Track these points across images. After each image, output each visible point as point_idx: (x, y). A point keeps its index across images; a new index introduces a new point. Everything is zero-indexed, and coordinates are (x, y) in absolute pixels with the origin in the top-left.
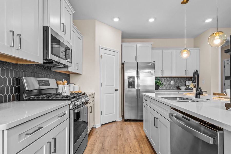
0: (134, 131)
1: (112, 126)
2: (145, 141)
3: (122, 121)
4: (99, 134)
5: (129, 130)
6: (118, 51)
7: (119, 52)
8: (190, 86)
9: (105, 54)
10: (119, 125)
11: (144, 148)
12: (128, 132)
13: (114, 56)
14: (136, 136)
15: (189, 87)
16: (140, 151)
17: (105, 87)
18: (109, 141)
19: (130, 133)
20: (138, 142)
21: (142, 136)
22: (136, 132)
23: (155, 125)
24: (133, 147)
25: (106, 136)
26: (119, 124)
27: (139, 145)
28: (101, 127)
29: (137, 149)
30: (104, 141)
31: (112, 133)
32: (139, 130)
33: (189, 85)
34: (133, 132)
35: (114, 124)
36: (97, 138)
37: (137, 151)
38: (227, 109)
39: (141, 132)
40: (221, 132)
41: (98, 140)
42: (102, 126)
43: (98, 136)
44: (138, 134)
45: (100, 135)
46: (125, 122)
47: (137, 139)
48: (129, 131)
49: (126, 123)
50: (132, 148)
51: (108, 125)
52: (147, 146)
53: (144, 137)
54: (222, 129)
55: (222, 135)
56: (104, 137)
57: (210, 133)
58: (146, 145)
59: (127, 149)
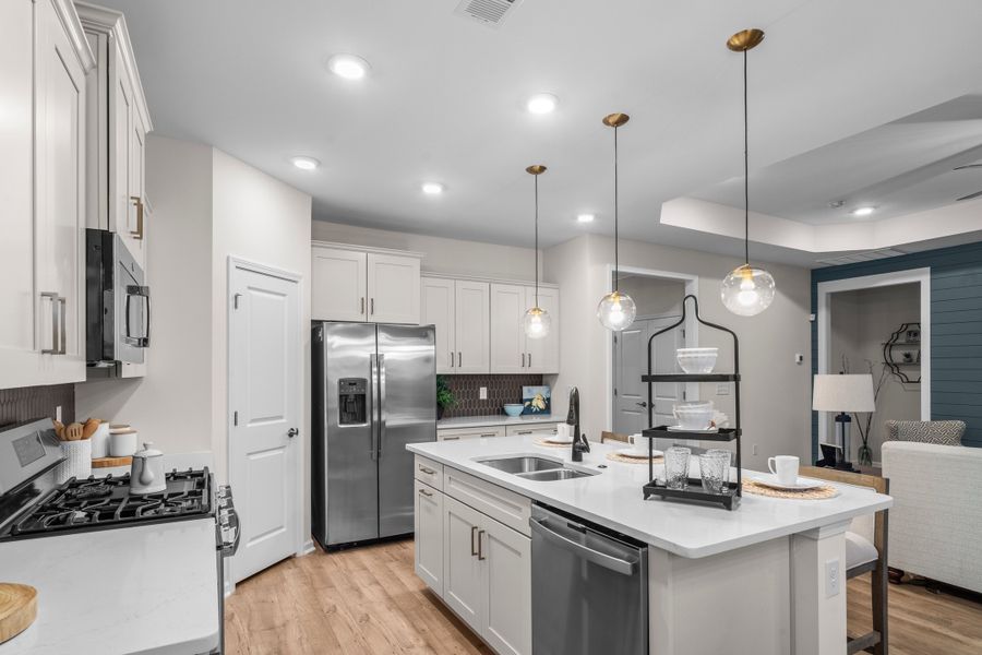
0: (377, 583)
1: (283, 580)
2: (428, 607)
3: (314, 552)
4: (245, 624)
5: (357, 582)
6: (300, 277)
7: (302, 281)
8: (534, 403)
9: (250, 288)
10: (311, 570)
11: (432, 631)
12: (358, 590)
13: (284, 295)
14: (390, 598)
15: (531, 405)
16: (422, 643)
17: (249, 425)
18: (300, 639)
19: (365, 591)
20: (406, 616)
21: (410, 594)
22: (386, 586)
23: (476, 551)
24: (395, 635)
25: (278, 622)
26: (306, 566)
27: (414, 626)
28: (237, 593)
29: (411, 639)
30: (280, 642)
31: (298, 606)
32: (394, 574)
33: (531, 400)
34: (375, 588)
35: (288, 573)
36: (243, 640)
37: (412, 647)
38: (645, 498)
39: (403, 581)
40: (644, 549)
41: (252, 648)
42: (240, 588)
43: (243, 630)
44: (394, 591)
45: (249, 626)
46: (331, 556)
47: (400, 609)
48: (359, 585)
49: (336, 557)
50: (393, 640)
51: (266, 579)
52: (439, 624)
53: (421, 597)
54: (644, 545)
55: (646, 556)
56: (272, 628)
57: (626, 555)
58: (434, 619)
59: (379, 649)
